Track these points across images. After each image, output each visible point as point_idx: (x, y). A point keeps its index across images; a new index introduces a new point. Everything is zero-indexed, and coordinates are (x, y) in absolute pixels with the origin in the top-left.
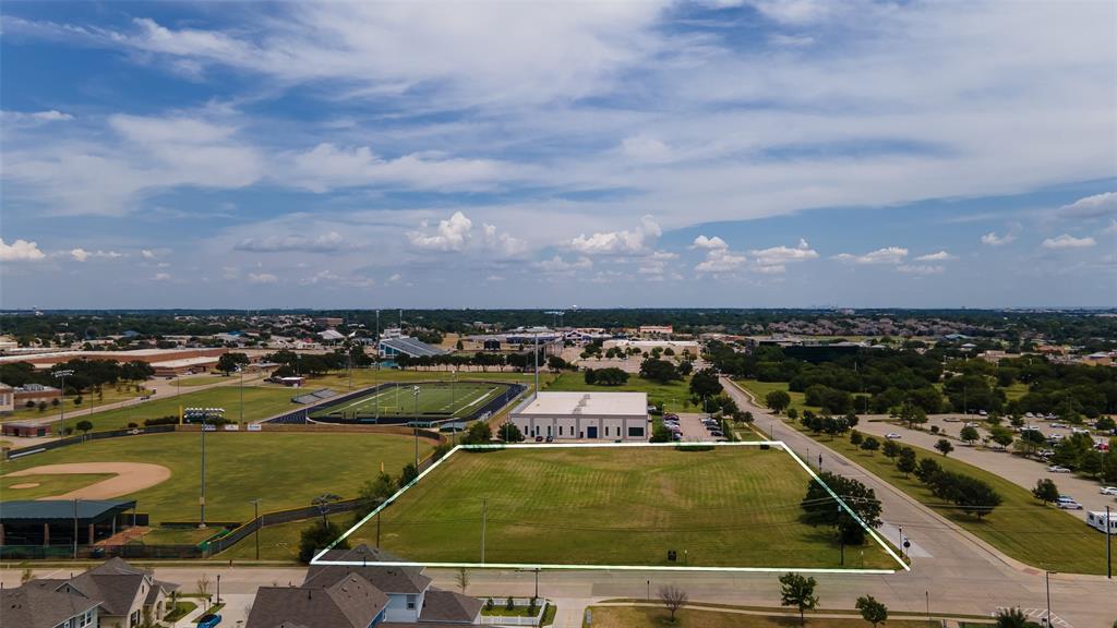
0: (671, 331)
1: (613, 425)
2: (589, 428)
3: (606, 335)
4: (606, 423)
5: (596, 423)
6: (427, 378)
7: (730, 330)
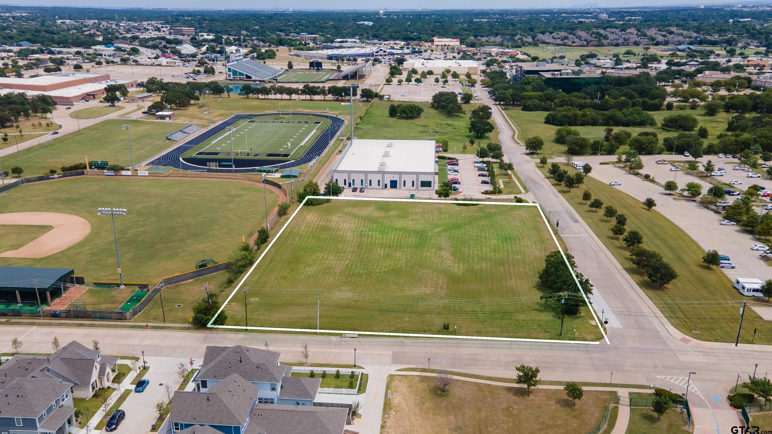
0: (458, 43)
1: (409, 179)
2: (391, 181)
3: (406, 51)
4: (404, 177)
5: (396, 178)
6: (267, 108)
7: (505, 43)
